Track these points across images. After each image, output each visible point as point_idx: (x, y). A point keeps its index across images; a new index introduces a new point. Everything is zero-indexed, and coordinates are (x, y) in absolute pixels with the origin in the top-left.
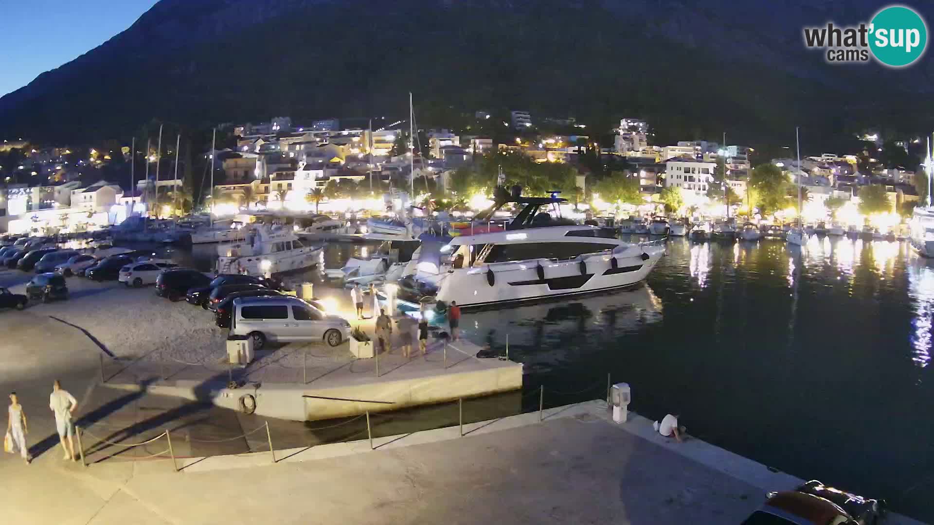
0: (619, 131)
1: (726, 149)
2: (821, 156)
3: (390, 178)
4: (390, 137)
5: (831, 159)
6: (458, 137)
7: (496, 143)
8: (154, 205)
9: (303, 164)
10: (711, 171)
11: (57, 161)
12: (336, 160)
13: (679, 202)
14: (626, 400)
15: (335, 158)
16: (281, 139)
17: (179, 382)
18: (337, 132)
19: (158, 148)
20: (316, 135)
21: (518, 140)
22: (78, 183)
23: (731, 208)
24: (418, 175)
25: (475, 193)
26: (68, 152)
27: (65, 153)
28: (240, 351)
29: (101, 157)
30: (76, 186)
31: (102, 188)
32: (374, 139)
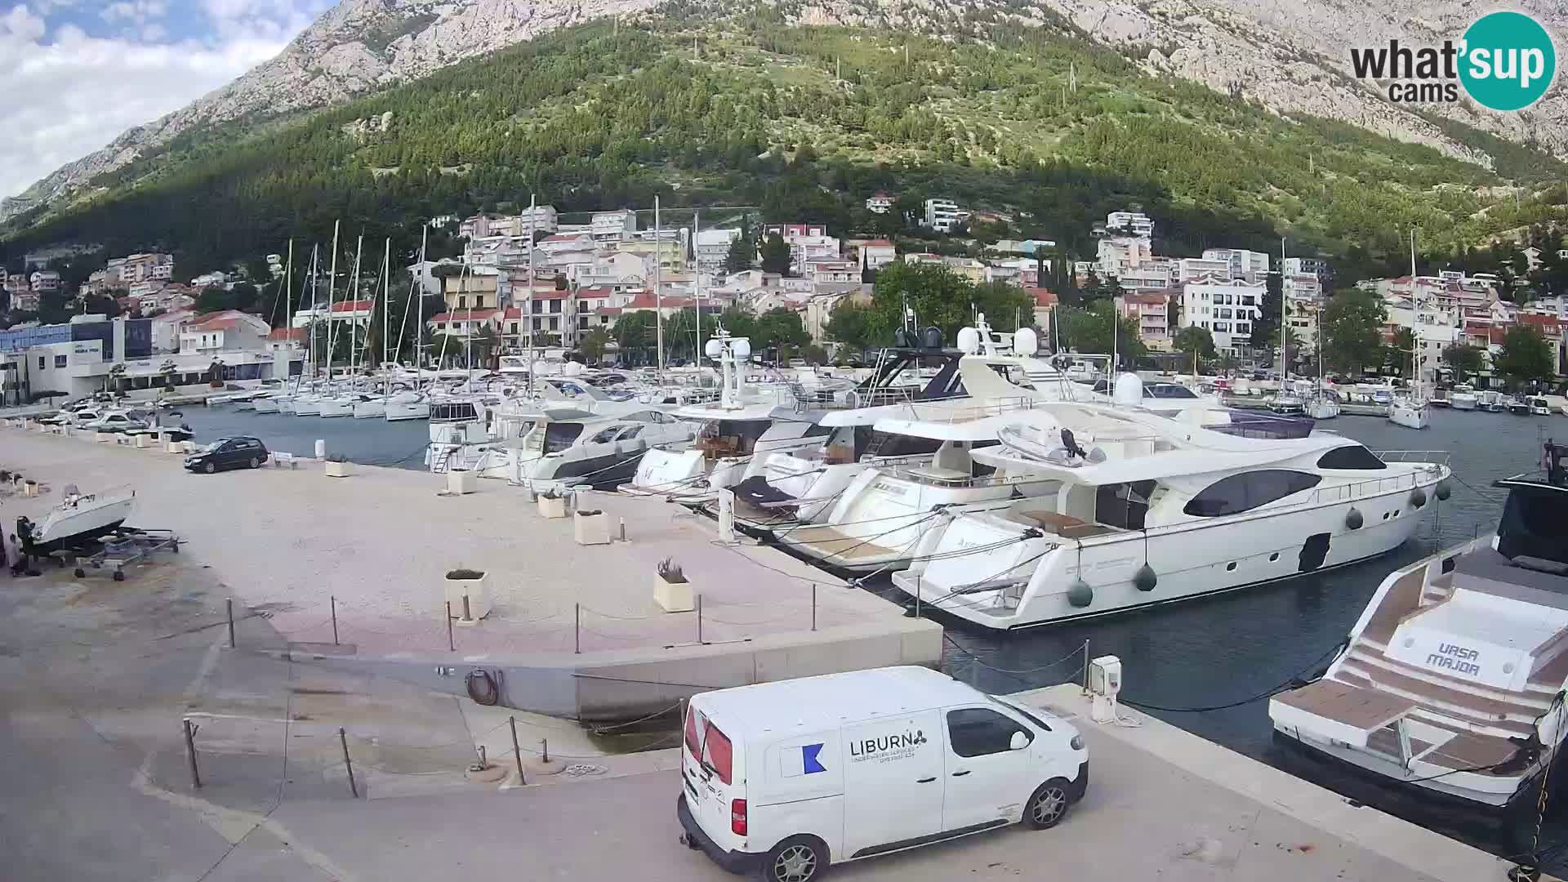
0: (1106, 233)
2: (1438, 276)
6: (837, 243)
7: (901, 253)
9: (576, 287)
10: (1259, 301)
16: (538, 243)
18: (633, 233)
22: (192, 314)
24: (770, 305)
28: (467, 597)
30: (191, 319)
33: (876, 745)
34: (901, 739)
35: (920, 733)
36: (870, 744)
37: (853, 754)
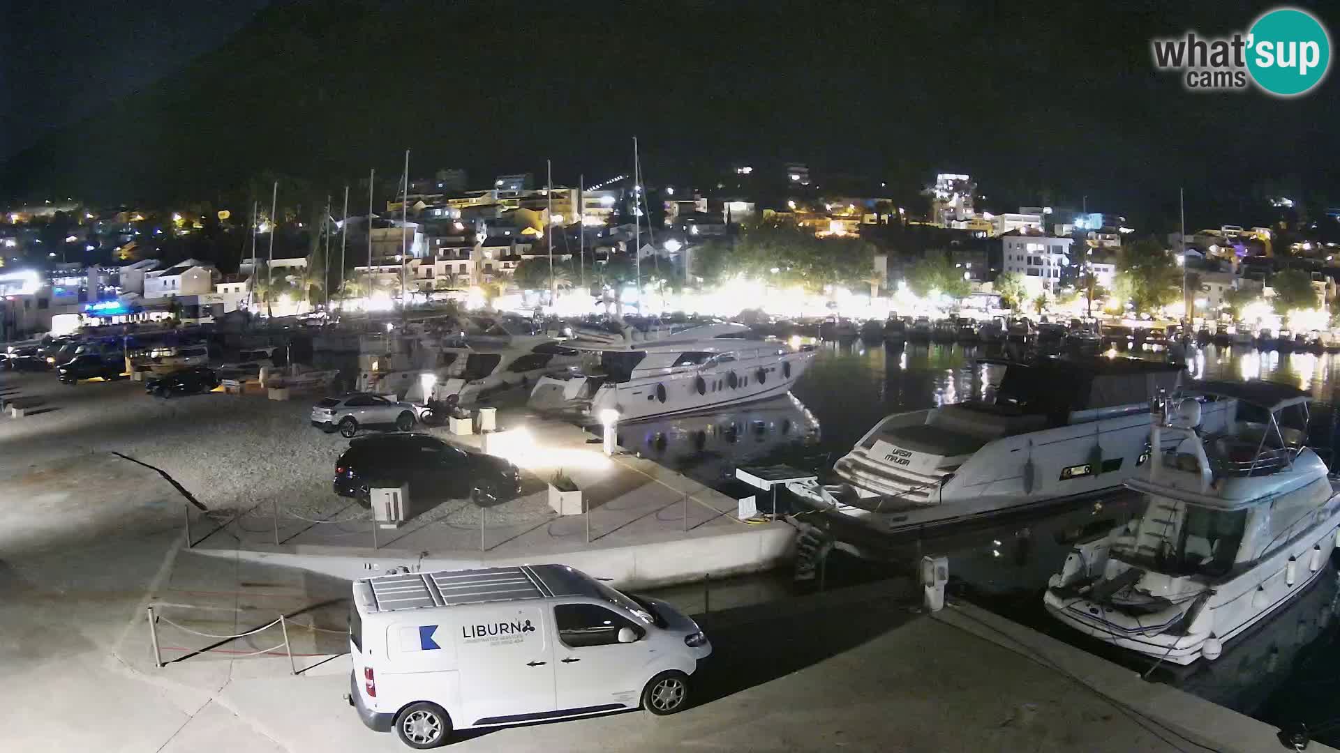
0: (936, 191)
1: (1087, 219)
2: (1220, 229)
3: (608, 258)
4: (608, 200)
5: (1235, 233)
6: (705, 200)
7: (759, 209)
8: (266, 294)
9: (482, 238)
10: (1066, 250)
11: (124, 230)
12: (529, 231)
13: (1020, 294)
14: (942, 578)
15: (529, 228)
16: (450, 200)
17: (301, 547)
18: (532, 192)
19: (271, 213)
20: (500, 196)
21: (792, 204)
22: (156, 262)
23: (1093, 302)
25: (729, 278)
26: (139, 218)
27: (136, 219)
28: (389, 504)
29: (188, 225)
30: (153, 266)
31: (189, 270)
32: (585, 201)
33: (486, 630)
34: (510, 627)
35: (528, 623)
36: (480, 629)
37: (465, 636)
